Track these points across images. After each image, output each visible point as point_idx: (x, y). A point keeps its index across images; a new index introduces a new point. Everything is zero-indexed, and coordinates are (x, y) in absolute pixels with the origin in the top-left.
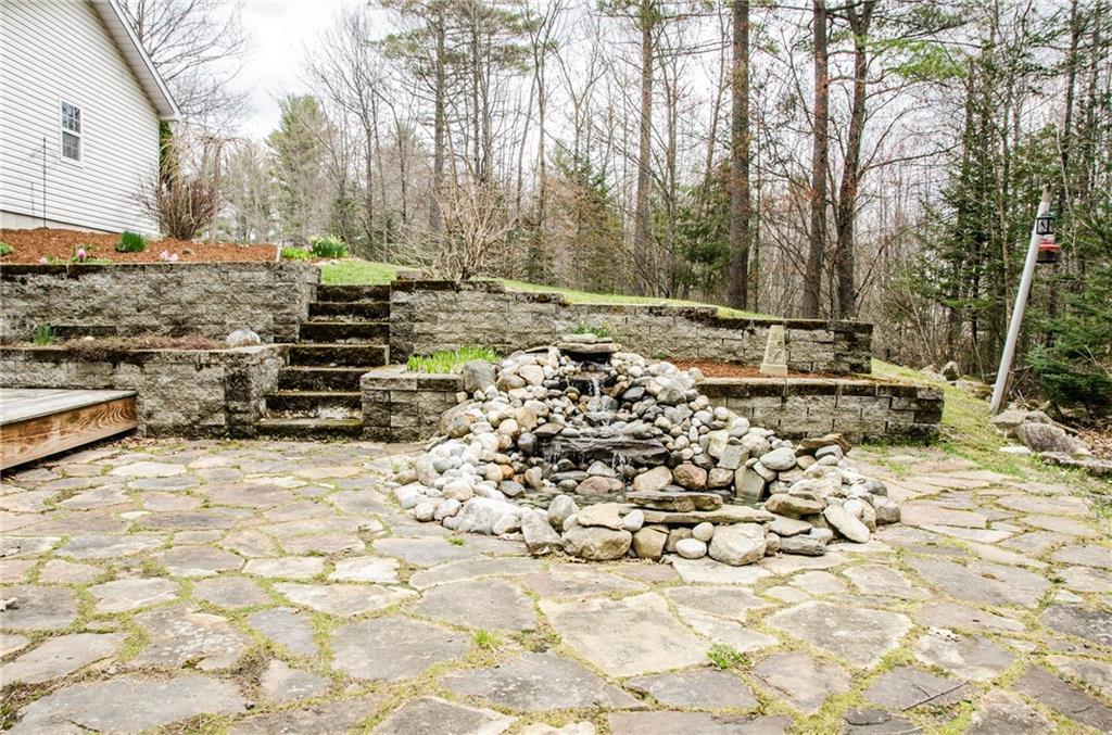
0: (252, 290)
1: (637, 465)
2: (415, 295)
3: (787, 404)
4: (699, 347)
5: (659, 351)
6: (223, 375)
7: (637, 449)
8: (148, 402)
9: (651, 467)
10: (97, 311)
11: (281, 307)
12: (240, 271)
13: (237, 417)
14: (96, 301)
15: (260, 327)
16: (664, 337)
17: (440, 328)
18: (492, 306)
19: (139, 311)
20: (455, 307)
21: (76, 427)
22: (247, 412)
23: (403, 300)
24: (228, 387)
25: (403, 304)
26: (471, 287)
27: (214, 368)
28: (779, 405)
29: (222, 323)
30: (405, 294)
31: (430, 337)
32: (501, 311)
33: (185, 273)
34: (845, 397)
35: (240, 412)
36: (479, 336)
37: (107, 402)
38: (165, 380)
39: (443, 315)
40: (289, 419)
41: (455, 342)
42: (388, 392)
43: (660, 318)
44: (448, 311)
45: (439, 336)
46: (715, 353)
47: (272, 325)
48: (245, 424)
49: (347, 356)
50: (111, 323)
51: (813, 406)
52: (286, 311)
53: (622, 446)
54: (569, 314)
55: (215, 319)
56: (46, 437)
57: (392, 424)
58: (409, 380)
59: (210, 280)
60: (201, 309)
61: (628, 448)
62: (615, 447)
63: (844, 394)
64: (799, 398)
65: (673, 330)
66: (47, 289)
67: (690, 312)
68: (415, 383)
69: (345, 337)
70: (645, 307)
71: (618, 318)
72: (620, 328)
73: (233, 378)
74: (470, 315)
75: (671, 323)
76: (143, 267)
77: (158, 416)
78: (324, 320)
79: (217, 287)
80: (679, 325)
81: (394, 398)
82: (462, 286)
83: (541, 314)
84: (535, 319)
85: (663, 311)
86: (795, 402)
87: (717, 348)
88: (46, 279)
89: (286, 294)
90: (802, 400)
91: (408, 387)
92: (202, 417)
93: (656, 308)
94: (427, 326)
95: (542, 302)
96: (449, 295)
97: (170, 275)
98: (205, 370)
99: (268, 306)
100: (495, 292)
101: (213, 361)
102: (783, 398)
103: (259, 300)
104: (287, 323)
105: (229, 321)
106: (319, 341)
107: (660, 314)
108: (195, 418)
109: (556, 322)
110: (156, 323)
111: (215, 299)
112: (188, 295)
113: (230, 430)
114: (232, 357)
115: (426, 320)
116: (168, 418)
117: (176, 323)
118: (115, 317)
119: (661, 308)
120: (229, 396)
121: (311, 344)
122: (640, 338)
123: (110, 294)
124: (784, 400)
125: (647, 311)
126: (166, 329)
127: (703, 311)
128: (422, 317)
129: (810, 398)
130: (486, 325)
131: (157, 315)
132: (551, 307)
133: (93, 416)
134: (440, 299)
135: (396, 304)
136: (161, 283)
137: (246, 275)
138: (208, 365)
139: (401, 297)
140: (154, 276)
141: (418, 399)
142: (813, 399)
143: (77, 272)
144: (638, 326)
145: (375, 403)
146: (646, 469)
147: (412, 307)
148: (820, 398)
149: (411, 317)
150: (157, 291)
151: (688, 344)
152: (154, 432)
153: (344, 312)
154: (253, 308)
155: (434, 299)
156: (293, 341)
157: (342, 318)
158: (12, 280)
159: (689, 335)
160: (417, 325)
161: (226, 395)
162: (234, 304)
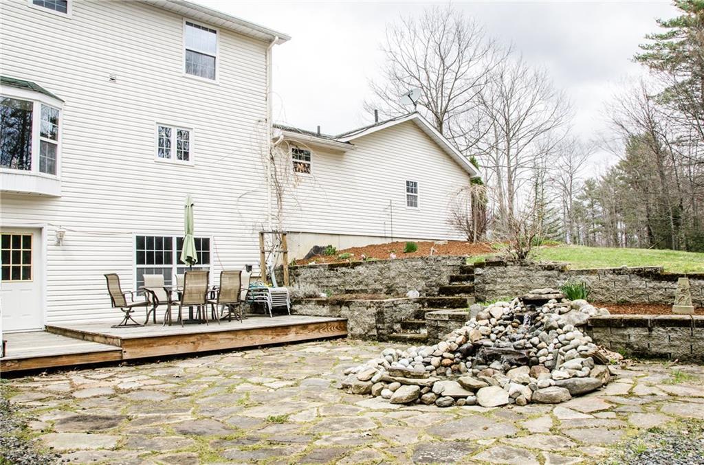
0: (416, 271)
1: (512, 364)
2: (485, 269)
3: (653, 333)
4: (648, 294)
5: (621, 297)
6: (375, 311)
7: (513, 355)
8: (351, 324)
9: (519, 366)
10: (361, 282)
11: (428, 278)
12: (412, 261)
13: (380, 331)
14: (360, 278)
15: (420, 289)
16: (624, 288)
17: (498, 287)
18: (523, 273)
19: (375, 282)
20: (505, 275)
21: (306, 332)
22: (384, 329)
23: (480, 273)
24: (377, 317)
25: (480, 275)
26: (512, 263)
27: (372, 308)
28: (647, 333)
29: (405, 287)
30: (481, 269)
31: (494, 292)
32: (528, 276)
33: (391, 264)
34: (698, 329)
35: (381, 329)
36: (517, 291)
37: (327, 322)
38: (356, 313)
39: (499, 280)
40: (410, 334)
41: (505, 294)
42: (436, 321)
43: (620, 276)
44: (501, 277)
45: (498, 291)
46: (660, 298)
47: (425, 288)
48: (383, 335)
49: (451, 303)
50: (366, 288)
51: (673, 335)
52: (430, 280)
53: (507, 353)
54: (565, 277)
55: (403, 285)
56: (287, 334)
57: (439, 337)
58: (444, 315)
59: (400, 267)
60: (397, 280)
61: (510, 354)
62: (503, 353)
63: (697, 327)
64: (661, 329)
65: (630, 284)
66: (344, 273)
67: (639, 271)
68: (447, 317)
69: (459, 293)
70: (610, 270)
71: (594, 277)
72: (595, 283)
73: (378, 313)
74: (513, 279)
75: (628, 279)
76: (376, 262)
77: (354, 330)
78: (456, 284)
79: (403, 270)
80: (633, 280)
81: (440, 324)
82: (508, 263)
83: (549, 277)
84: (546, 280)
85: (622, 271)
86: (659, 331)
87: (661, 294)
88: (344, 269)
89: (430, 272)
90: (664, 330)
91: (444, 319)
92: (369, 331)
93: (617, 270)
94: (491, 287)
95: (550, 270)
96: (502, 269)
97: (386, 265)
98: (369, 309)
99: (423, 278)
100: (525, 266)
101: (372, 305)
102: (649, 328)
103: (419, 275)
104: (430, 286)
105: (408, 286)
106: (447, 295)
107: (620, 274)
108: (366, 331)
109: (558, 281)
110: (381, 287)
111: (403, 275)
112: (392, 274)
113: (378, 338)
114: (377, 303)
115: (491, 283)
116: (358, 331)
117: (388, 287)
118: (367, 285)
119: (620, 270)
120: (378, 321)
121: (443, 297)
122: (608, 289)
123: (365, 275)
124: (650, 330)
125: (611, 272)
126: (385, 290)
127: (649, 270)
128: (489, 281)
129: (670, 328)
130: (520, 285)
131: (381, 284)
132: (555, 272)
133: (316, 328)
134: (498, 271)
135: (477, 275)
136: (383, 269)
137: (414, 263)
138: (370, 307)
139: (479, 271)
140: (379, 266)
141: (450, 325)
142: (672, 329)
143: (355, 265)
144: (607, 282)
145: (432, 326)
146: (515, 366)
147: (484, 276)
148: (677, 329)
149: (484, 282)
150: (381, 274)
151: (640, 293)
152: (353, 337)
153: (465, 280)
154: (417, 279)
155: (494, 271)
156: (434, 295)
157: (464, 283)
158: (333, 270)
159: (641, 287)
160: (487, 286)
161: (376, 321)
162: (410, 278)
